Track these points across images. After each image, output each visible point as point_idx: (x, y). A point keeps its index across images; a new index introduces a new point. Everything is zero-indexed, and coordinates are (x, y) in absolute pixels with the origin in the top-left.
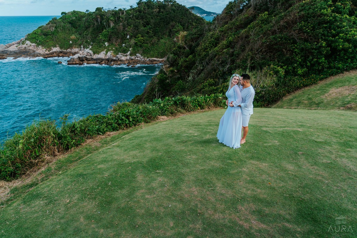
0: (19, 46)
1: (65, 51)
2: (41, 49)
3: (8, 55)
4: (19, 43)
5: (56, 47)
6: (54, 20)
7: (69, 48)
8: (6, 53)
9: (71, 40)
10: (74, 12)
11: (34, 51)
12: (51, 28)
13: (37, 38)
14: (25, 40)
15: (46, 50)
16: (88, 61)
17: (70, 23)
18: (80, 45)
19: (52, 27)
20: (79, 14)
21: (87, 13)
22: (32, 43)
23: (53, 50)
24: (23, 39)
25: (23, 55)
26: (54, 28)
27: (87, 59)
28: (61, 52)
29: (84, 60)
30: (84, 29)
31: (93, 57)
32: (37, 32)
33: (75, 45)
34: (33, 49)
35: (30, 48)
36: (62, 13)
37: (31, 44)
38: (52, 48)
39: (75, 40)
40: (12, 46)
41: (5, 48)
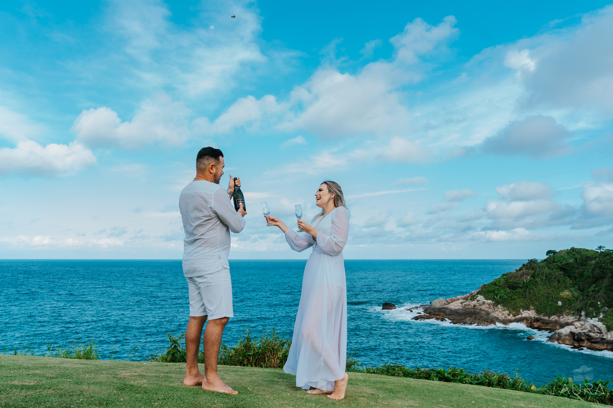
0: (465, 303)
1: (546, 318)
2: (500, 310)
3: (446, 314)
4: (466, 299)
5: (528, 309)
6: (532, 264)
7: (554, 314)
8: (443, 312)
9: (562, 299)
10: (573, 249)
11: (488, 313)
12: (525, 276)
13: (497, 292)
14: (477, 294)
15: (510, 312)
16: (592, 342)
17: (562, 269)
18: (579, 311)
19: (526, 274)
20: (583, 253)
21: (599, 251)
22: (487, 300)
23: (522, 314)
24: (474, 292)
25: (469, 317)
26: (529, 277)
27: (590, 339)
28: (537, 320)
29: (583, 341)
30: (590, 280)
31: (605, 337)
32: (499, 283)
33: (569, 309)
34: (487, 309)
35: (483, 307)
36: (549, 252)
37: (486, 301)
38: (521, 310)
39: (569, 300)
40: (456, 302)
41: (445, 304)
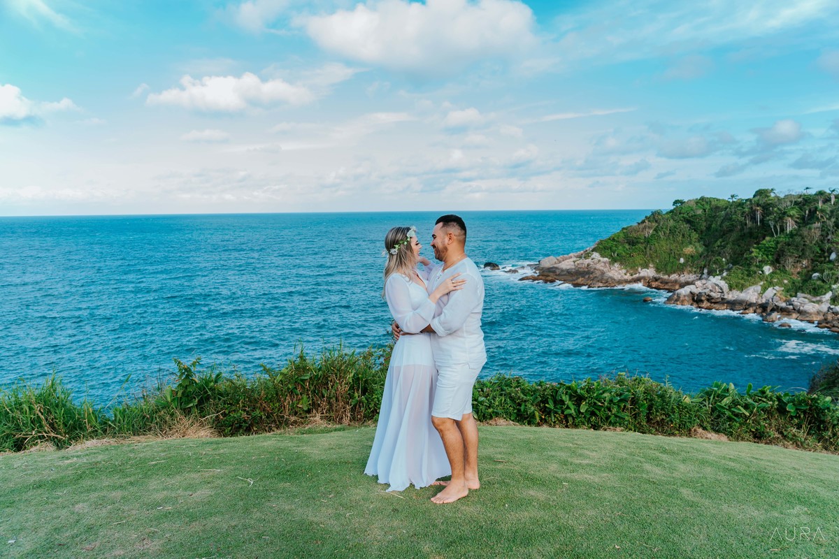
0: (578, 262)
1: (666, 277)
2: (617, 269)
3: (556, 275)
4: (580, 257)
5: (647, 266)
6: (655, 217)
7: (674, 273)
8: (553, 272)
9: (685, 256)
10: (702, 199)
11: (603, 273)
12: (647, 230)
13: (614, 248)
14: (593, 251)
15: (627, 271)
16: (711, 303)
17: (688, 221)
18: (702, 268)
19: (649, 228)
20: (713, 203)
21: (731, 201)
22: (603, 257)
23: (639, 273)
24: (589, 248)
26: (651, 231)
27: (710, 299)
28: (656, 279)
29: (702, 301)
30: (717, 233)
31: (725, 297)
32: (618, 238)
33: (691, 267)
34: (602, 268)
35: (598, 266)
36: (676, 202)
37: (601, 259)
38: (640, 269)
39: (692, 257)
40: (567, 260)
41: (555, 263)
